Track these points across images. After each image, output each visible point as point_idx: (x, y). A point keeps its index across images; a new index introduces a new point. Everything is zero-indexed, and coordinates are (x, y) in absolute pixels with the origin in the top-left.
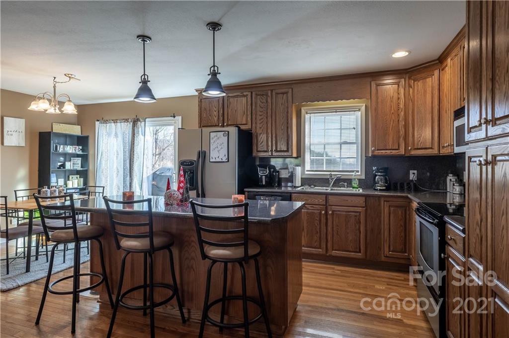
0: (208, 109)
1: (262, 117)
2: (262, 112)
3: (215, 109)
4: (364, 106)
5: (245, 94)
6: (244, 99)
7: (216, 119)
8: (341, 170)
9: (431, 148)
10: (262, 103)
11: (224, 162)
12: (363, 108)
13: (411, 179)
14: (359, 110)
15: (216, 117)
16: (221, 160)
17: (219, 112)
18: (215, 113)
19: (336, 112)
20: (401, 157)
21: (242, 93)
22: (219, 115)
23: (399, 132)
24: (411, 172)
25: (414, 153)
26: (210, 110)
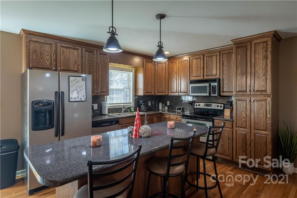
0: (39, 52)
1: (90, 68)
2: (90, 64)
3: (48, 54)
4: (134, 70)
5: (77, 47)
6: (76, 52)
7: (48, 63)
8: (122, 103)
9: (165, 92)
10: (90, 58)
11: (82, 101)
12: (134, 71)
13: (149, 105)
14: (132, 71)
15: (48, 61)
16: (80, 100)
17: (51, 57)
18: (48, 57)
19: (122, 71)
20: (153, 96)
21: (74, 46)
22: (51, 60)
23: (152, 85)
24: (149, 102)
25: (157, 94)
26: (41, 53)
